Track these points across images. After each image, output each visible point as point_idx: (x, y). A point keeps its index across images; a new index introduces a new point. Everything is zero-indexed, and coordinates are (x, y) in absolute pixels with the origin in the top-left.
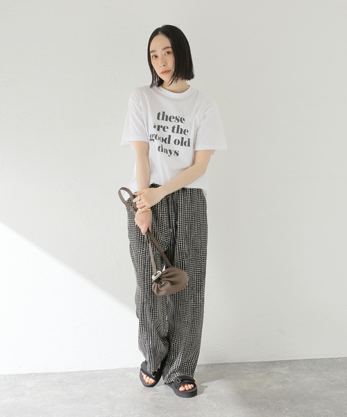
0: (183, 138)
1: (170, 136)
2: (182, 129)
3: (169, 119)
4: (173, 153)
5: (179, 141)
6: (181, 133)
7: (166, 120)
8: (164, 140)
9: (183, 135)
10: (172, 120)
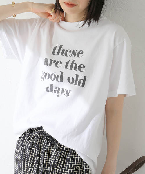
0: (77, 76)
1: (62, 73)
2: (76, 65)
3: (65, 53)
4: (65, 92)
5: (73, 79)
6: (75, 69)
7: (62, 54)
8: (56, 78)
9: (77, 72)
10: (68, 54)
